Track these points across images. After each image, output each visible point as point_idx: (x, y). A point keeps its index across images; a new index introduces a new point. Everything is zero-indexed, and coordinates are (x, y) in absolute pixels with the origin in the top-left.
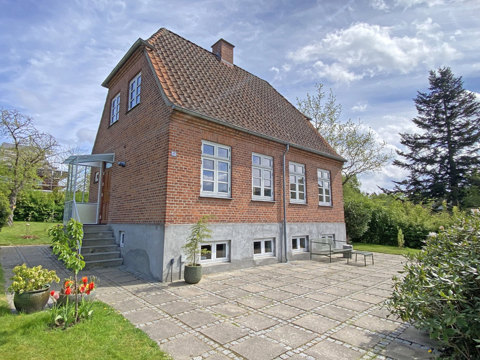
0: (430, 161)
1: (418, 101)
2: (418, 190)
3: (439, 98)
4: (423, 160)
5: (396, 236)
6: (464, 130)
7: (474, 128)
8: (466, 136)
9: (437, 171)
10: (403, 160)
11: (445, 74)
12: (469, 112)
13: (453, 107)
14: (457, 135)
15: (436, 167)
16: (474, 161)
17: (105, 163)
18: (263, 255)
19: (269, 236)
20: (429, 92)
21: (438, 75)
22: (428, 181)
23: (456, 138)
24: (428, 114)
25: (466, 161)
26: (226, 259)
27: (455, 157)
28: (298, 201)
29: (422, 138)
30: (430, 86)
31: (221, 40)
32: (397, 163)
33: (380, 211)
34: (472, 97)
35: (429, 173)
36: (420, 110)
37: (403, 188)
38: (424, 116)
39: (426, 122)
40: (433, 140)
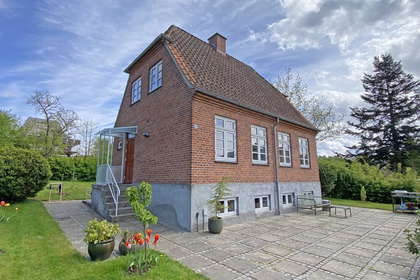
0: (375, 130)
1: (364, 81)
2: (366, 154)
3: (382, 78)
4: (370, 129)
5: (359, 192)
6: (403, 104)
7: (412, 103)
8: (406, 109)
9: (382, 138)
10: (354, 129)
11: (387, 59)
12: (407, 89)
13: (394, 86)
14: (397, 108)
15: (380, 135)
16: (412, 130)
17: (127, 134)
18: (262, 209)
19: (265, 193)
20: (374, 74)
21: (381, 60)
22: (374, 146)
23: (397, 111)
24: (374, 92)
25: (407, 129)
26: (235, 212)
27: (397, 127)
28: (285, 164)
29: (369, 111)
30: (374, 69)
31: (217, 34)
32: (348, 132)
33: (343, 171)
34: (410, 77)
35: (375, 139)
36: (367, 89)
37: (353, 152)
38: (370, 93)
39: (373, 99)
40: (378, 113)
